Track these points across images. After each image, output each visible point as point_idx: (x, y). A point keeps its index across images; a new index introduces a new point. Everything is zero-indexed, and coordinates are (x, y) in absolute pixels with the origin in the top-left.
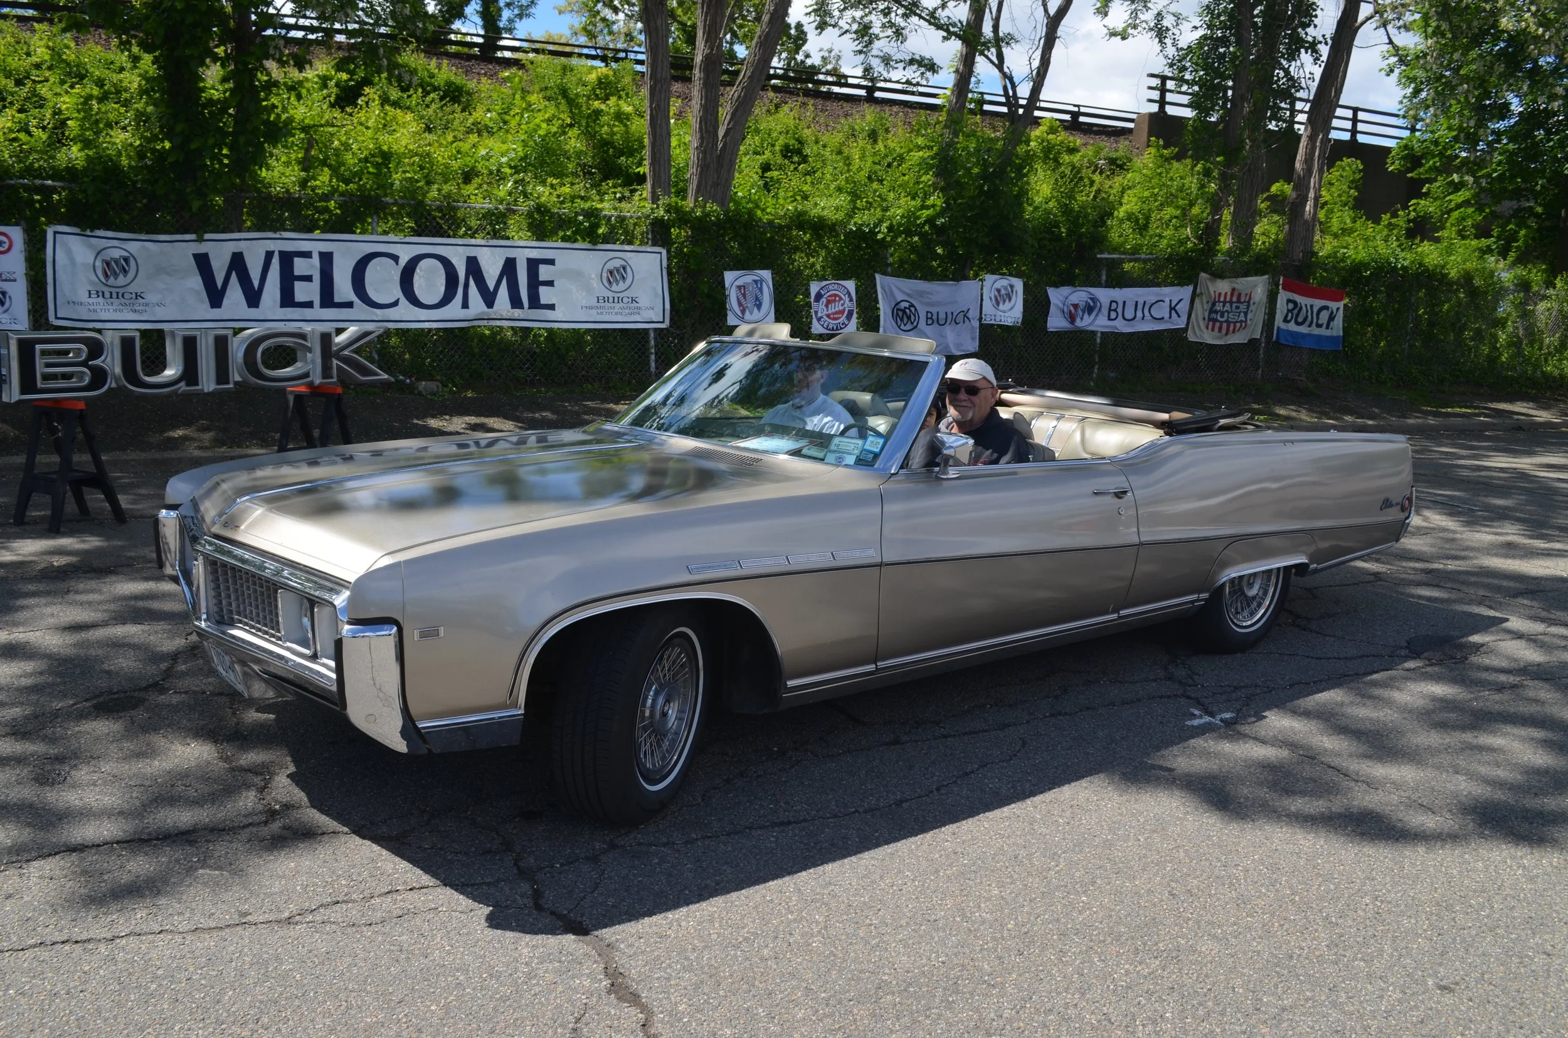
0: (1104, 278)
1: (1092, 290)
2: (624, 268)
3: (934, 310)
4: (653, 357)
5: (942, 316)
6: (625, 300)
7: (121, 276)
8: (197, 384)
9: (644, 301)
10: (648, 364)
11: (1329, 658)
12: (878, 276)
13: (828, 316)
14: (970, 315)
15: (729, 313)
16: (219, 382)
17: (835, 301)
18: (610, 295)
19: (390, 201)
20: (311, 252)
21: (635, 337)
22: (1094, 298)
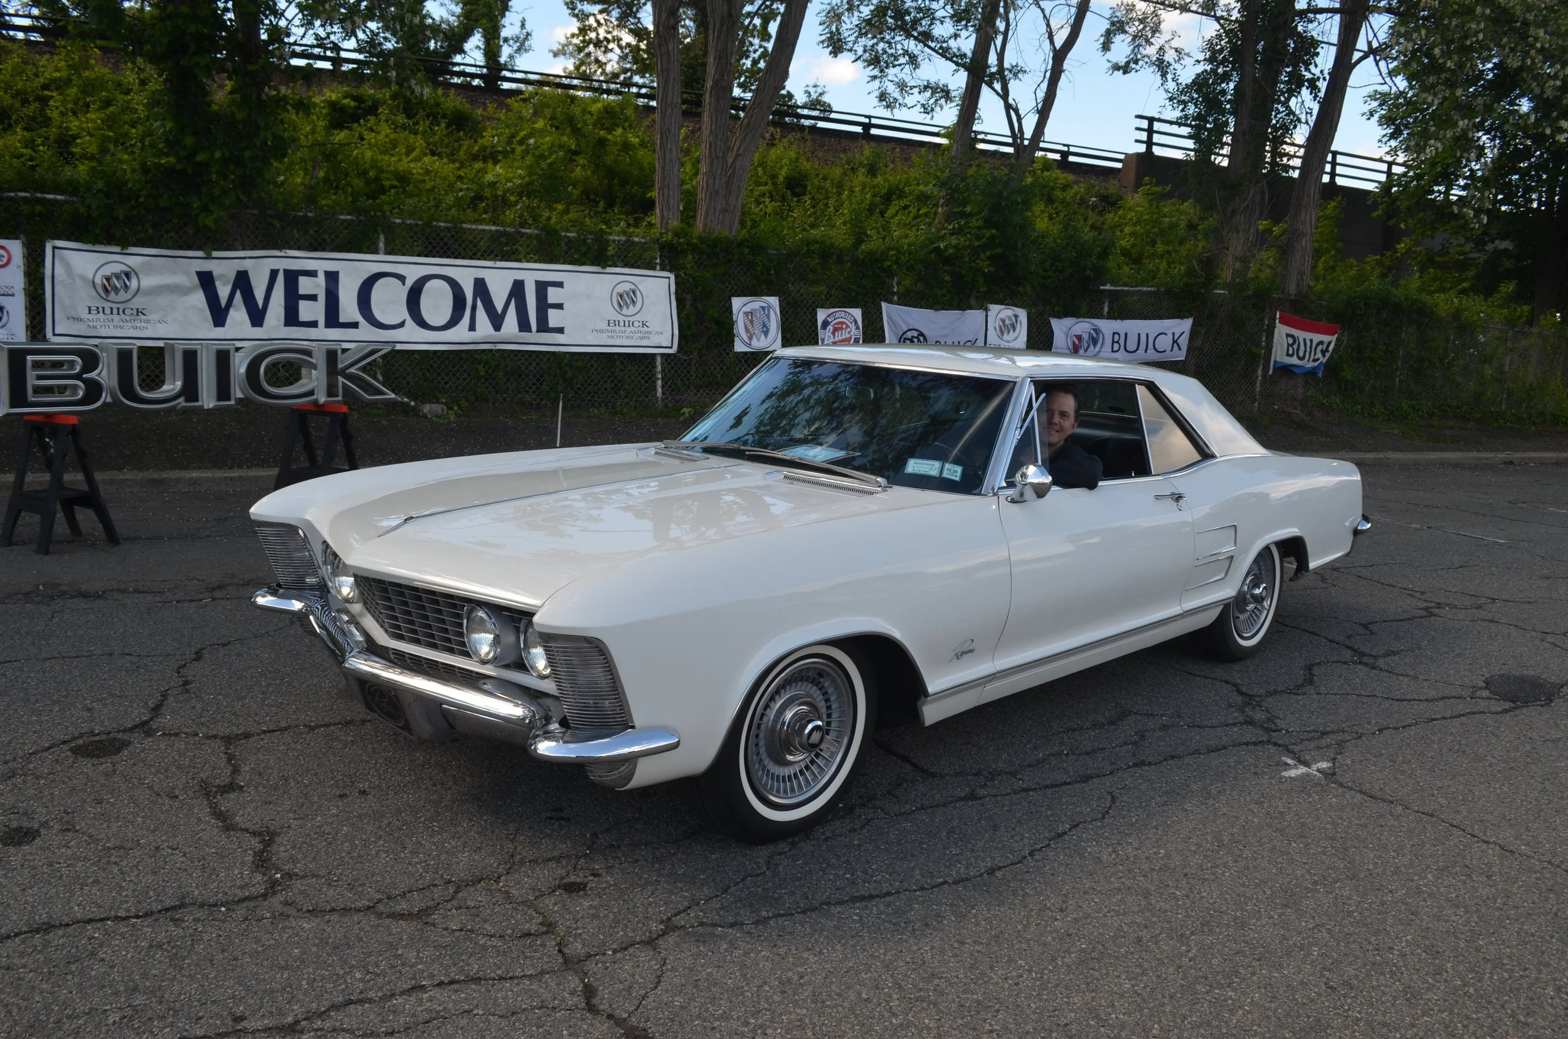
0: (1106, 309)
1: (1096, 322)
2: (634, 292)
4: (659, 382)
6: (636, 324)
7: (122, 291)
8: (197, 400)
10: (655, 390)
11: (1410, 700)
12: (884, 305)
13: (835, 343)
14: (975, 343)
15: (736, 339)
16: (219, 399)
17: (841, 329)
19: (398, 221)
20: (316, 271)
21: (642, 362)
22: (1097, 331)
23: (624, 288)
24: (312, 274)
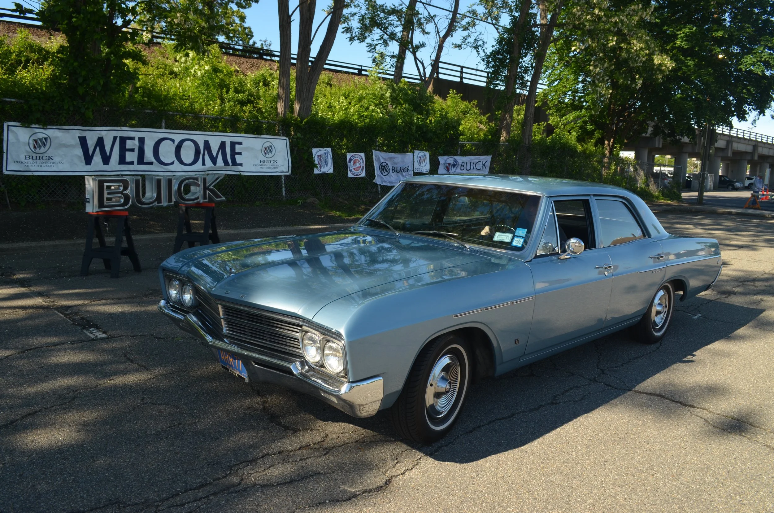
0: (459, 152)
1: (455, 157)
2: (271, 147)
3: (395, 166)
4: (284, 189)
5: (399, 169)
6: (272, 162)
7: (43, 147)
8: (161, 203)
9: (280, 162)
10: (282, 192)
12: (373, 151)
14: (410, 168)
15: (315, 168)
16: (168, 202)
17: (357, 162)
18: (266, 159)
19: (171, 113)
20: (134, 137)
21: (275, 179)
22: (456, 161)
23: (267, 144)
24: (132, 138)
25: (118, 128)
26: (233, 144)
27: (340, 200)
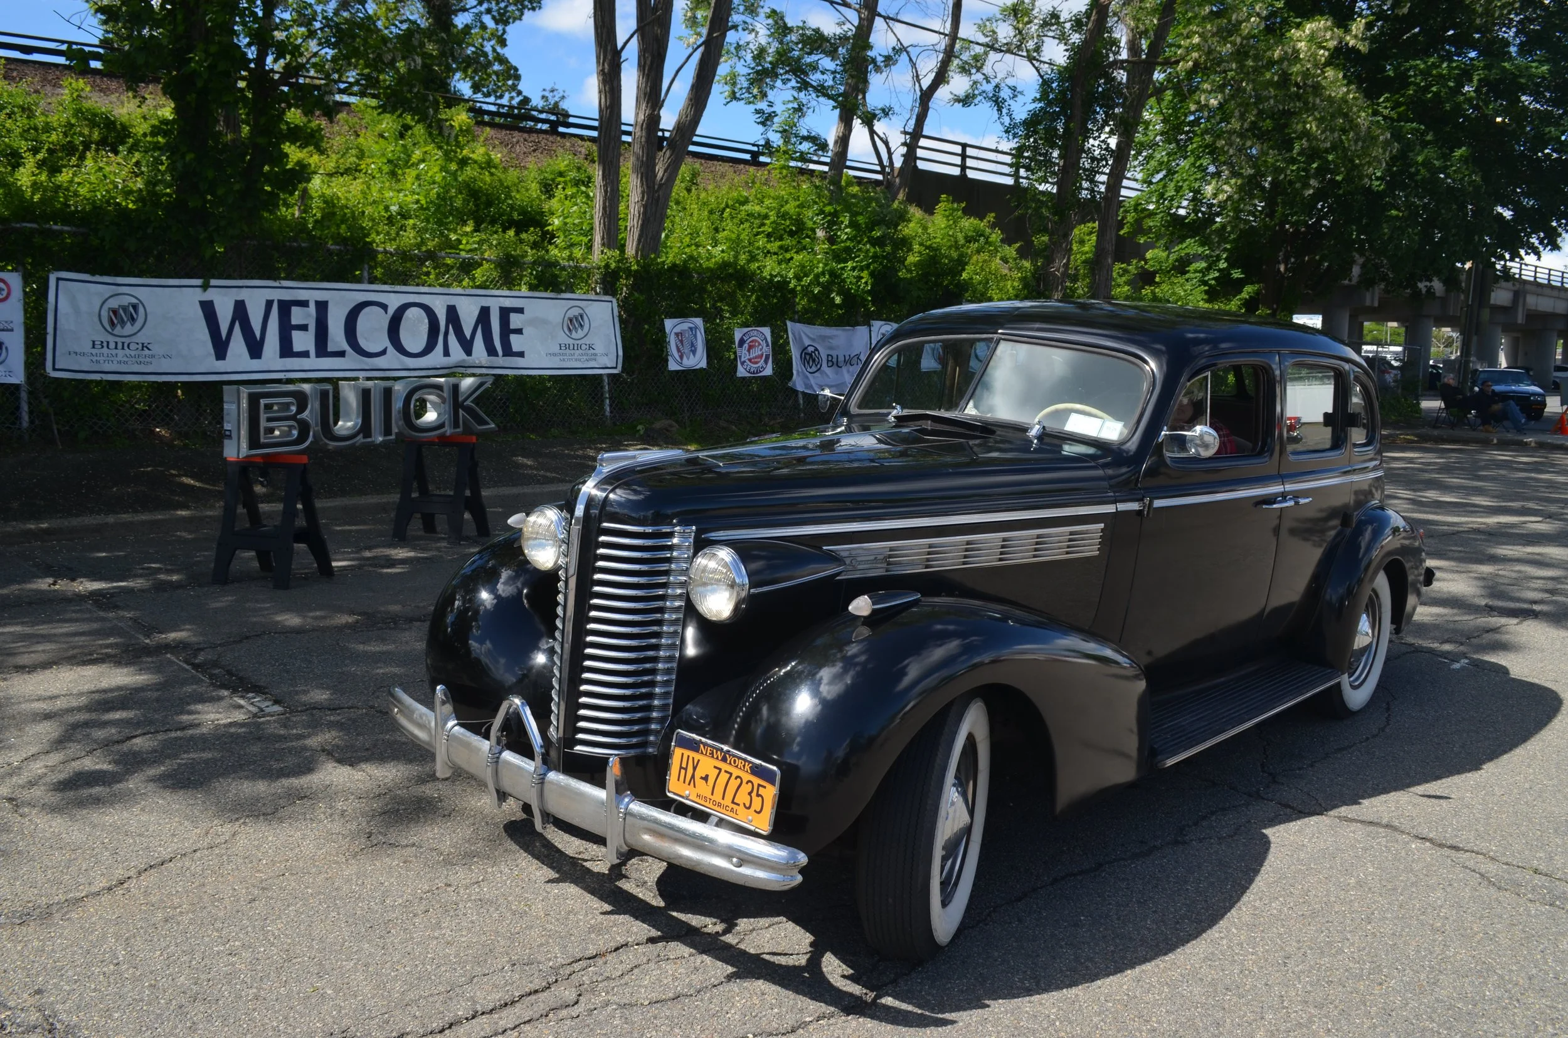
2: (582, 316)
3: (834, 353)
4: (607, 401)
5: (841, 359)
6: (584, 347)
7: (129, 325)
8: (370, 436)
9: (599, 349)
10: (604, 409)
12: (789, 323)
13: (750, 360)
14: (862, 357)
15: (669, 358)
16: (384, 434)
17: (755, 346)
18: (571, 342)
20: (307, 301)
21: (591, 382)
23: (576, 312)
24: (304, 304)
25: (276, 284)
26: (505, 313)
27: (723, 424)
